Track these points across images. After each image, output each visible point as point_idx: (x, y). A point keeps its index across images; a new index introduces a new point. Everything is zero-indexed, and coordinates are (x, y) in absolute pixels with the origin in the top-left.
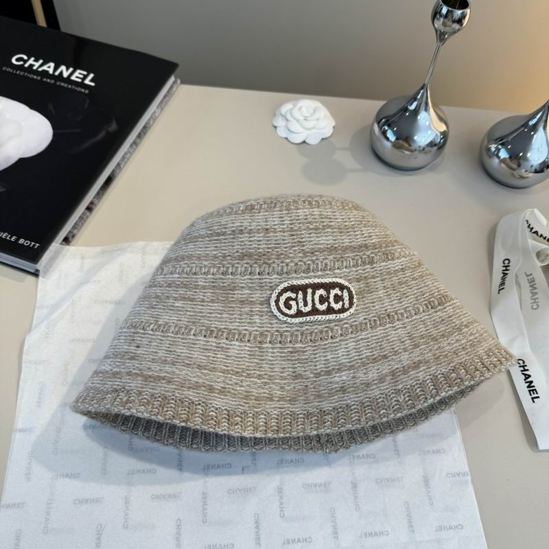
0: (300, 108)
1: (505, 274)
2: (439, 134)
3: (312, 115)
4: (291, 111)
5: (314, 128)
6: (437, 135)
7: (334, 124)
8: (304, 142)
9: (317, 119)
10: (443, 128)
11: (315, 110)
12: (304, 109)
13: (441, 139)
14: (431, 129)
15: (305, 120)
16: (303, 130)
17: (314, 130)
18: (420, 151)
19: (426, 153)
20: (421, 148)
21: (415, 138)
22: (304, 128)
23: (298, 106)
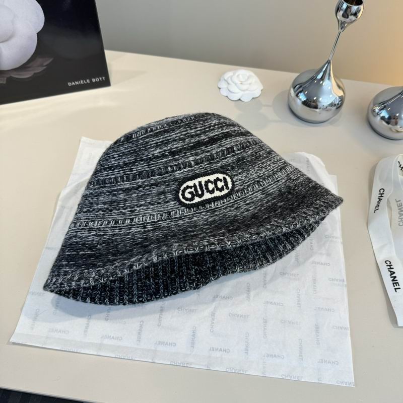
0: (238, 75)
1: (380, 200)
2: (338, 98)
3: (246, 81)
4: (231, 77)
5: (247, 90)
6: (336, 98)
7: (262, 88)
8: (240, 99)
9: (250, 84)
10: (341, 93)
11: (248, 78)
12: (241, 76)
13: (339, 101)
14: (332, 94)
15: (241, 84)
16: (240, 91)
17: (247, 92)
18: (323, 109)
19: (327, 110)
20: (325, 107)
21: (320, 99)
22: (240, 90)
23: (237, 74)
